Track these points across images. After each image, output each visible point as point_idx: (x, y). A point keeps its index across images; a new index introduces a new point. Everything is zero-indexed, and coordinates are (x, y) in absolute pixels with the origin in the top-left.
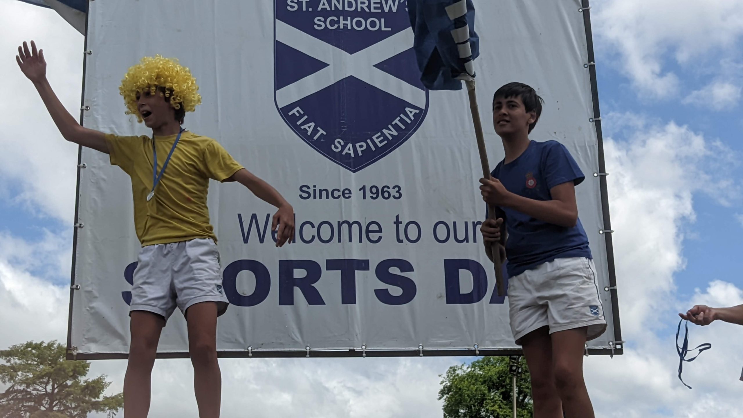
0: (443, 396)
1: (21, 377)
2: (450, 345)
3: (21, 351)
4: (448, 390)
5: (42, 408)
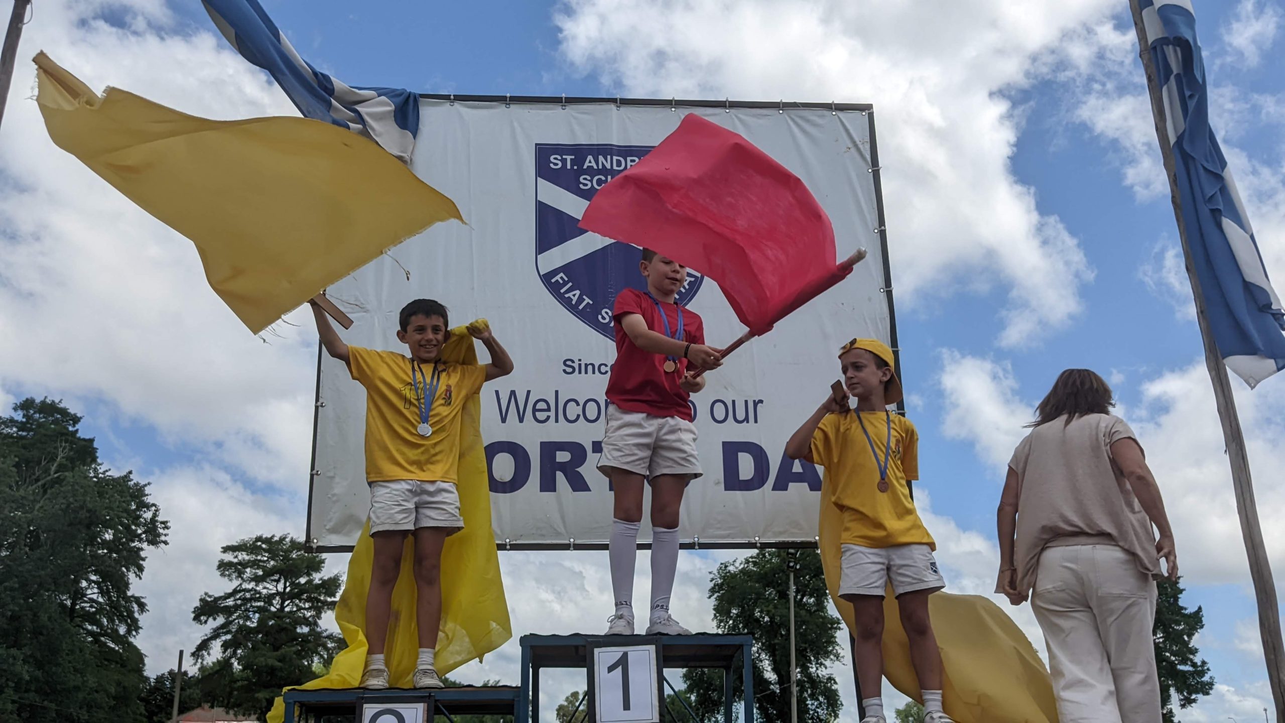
0: (713, 595)
1: (250, 575)
4: (719, 588)
5: (273, 609)
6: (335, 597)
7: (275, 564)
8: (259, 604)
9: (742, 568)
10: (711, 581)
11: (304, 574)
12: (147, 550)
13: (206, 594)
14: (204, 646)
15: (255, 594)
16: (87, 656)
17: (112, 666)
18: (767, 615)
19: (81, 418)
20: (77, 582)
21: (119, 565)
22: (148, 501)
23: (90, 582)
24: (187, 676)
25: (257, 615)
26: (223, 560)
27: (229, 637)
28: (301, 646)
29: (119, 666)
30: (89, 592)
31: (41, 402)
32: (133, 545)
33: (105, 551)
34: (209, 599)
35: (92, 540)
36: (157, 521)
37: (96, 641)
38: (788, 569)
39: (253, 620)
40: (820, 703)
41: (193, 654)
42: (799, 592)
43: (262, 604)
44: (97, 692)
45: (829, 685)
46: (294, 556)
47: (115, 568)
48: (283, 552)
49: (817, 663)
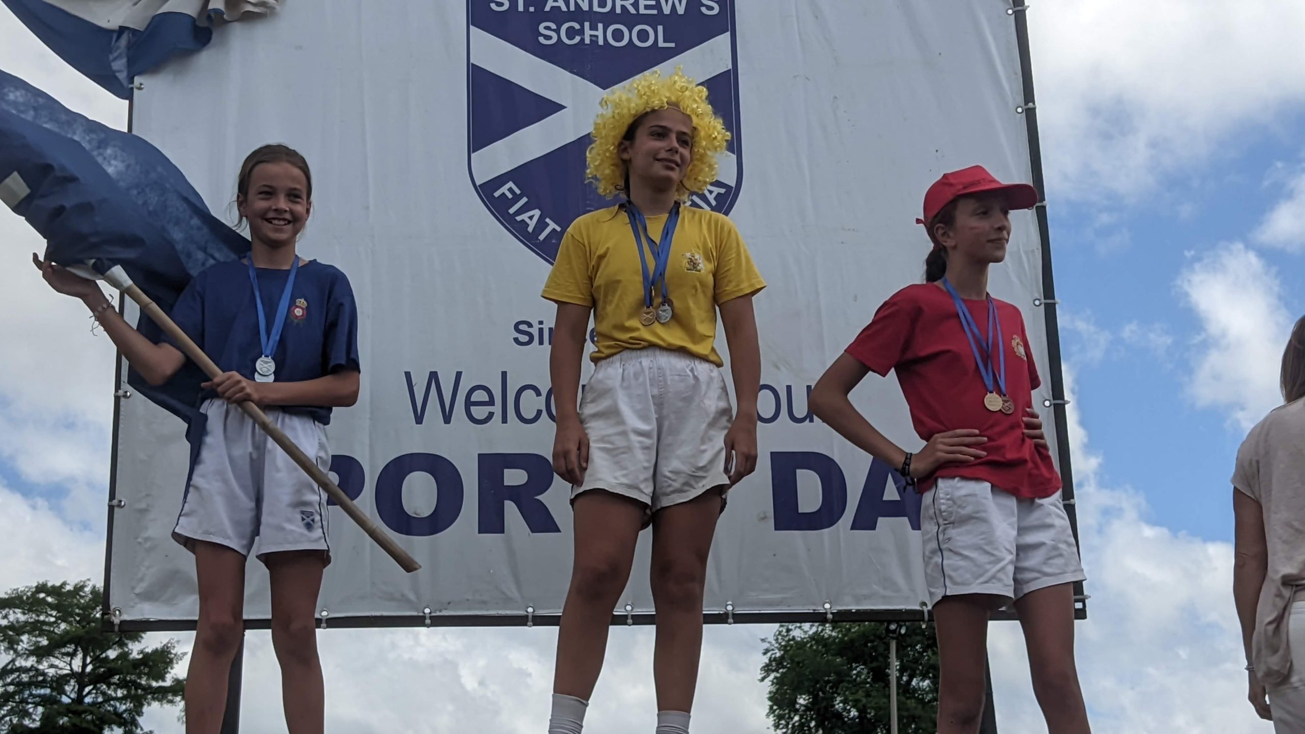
0: (768, 675)
1: (28, 645)
4: (777, 665)
5: (65, 700)
6: (164, 680)
7: (68, 628)
8: (42, 691)
9: (815, 633)
10: (765, 654)
11: (113, 644)
15: (36, 676)
18: (854, 706)
25: (40, 709)
38: (887, 635)
39: (34, 717)
42: (906, 671)
43: (48, 691)
48: (80, 609)
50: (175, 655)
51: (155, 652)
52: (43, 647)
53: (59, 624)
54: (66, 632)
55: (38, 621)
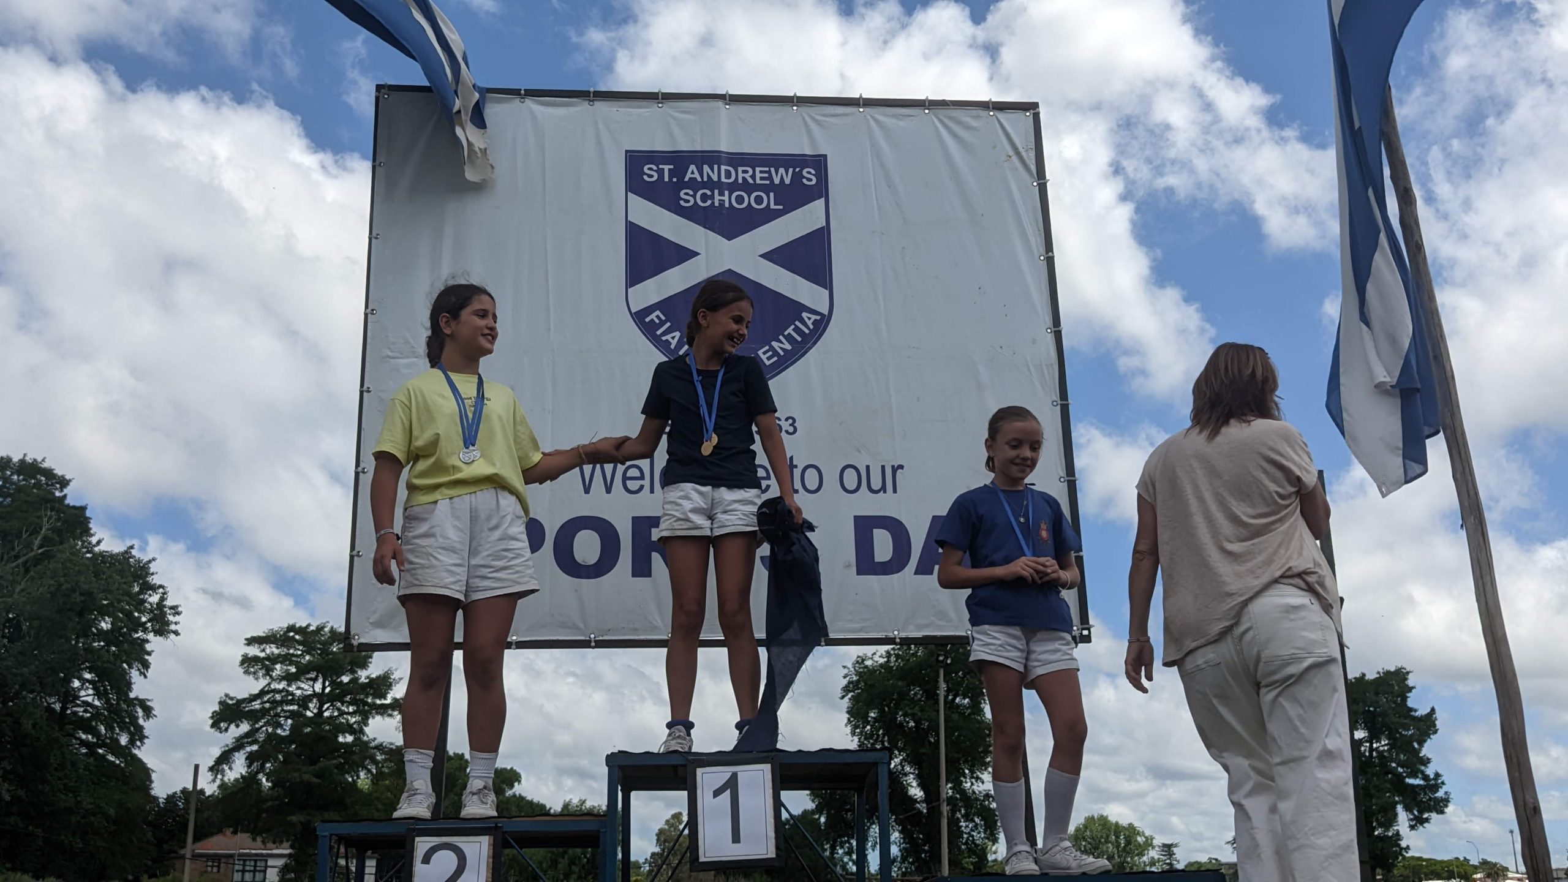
0: (847, 695)
1: (281, 672)
2: (861, 630)
3: (281, 636)
4: (854, 687)
5: (309, 714)
6: (385, 699)
7: (311, 659)
8: (291, 708)
9: (883, 663)
10: (845, 677)
11: (347, 671)
12: (154, 643)
13: (227, 695)
14: (225, 758)
15: (286, 696)
16: (81, 771)
17: (112, 784)
18: (912, 719)
19: (70, 480)
20: (68, 681)
21: (119, 661)
22: (154, 582)
23: (84, 681)
24: (204, 796)
25: (290, 721)
26: (247, 654)
27: (255, 747)
28: (343, 759)
29: (120, 783)
30: (83, 693)
31: (20, 460)
32: (136, 636)
33: (102, 644)
34: (230, 702)
35: (86, 630)
36: (165, 606)
37: (92, 752)
38: (937, 664)
39: (284, 727)
40: (976, 826)
41: (211, 769)
42: (951, 692)
43: (296, 707)
44: (94, 815)
45: (987, 803)
46: (335, 649)
47: (115, 665)
48: (321, 644)
49: (972, 777)
50: (394, 679)
51: (378, 677)
52: (293, 673)
53: (304, 656)
54: (309, 662)
55: (288, 654)
